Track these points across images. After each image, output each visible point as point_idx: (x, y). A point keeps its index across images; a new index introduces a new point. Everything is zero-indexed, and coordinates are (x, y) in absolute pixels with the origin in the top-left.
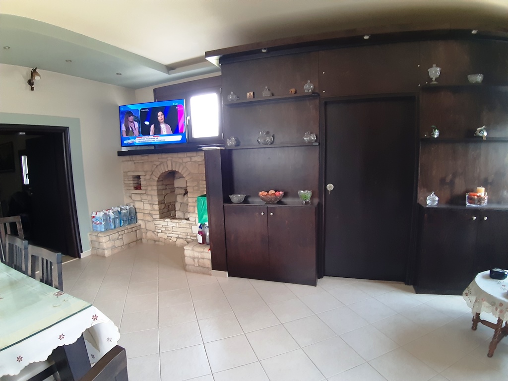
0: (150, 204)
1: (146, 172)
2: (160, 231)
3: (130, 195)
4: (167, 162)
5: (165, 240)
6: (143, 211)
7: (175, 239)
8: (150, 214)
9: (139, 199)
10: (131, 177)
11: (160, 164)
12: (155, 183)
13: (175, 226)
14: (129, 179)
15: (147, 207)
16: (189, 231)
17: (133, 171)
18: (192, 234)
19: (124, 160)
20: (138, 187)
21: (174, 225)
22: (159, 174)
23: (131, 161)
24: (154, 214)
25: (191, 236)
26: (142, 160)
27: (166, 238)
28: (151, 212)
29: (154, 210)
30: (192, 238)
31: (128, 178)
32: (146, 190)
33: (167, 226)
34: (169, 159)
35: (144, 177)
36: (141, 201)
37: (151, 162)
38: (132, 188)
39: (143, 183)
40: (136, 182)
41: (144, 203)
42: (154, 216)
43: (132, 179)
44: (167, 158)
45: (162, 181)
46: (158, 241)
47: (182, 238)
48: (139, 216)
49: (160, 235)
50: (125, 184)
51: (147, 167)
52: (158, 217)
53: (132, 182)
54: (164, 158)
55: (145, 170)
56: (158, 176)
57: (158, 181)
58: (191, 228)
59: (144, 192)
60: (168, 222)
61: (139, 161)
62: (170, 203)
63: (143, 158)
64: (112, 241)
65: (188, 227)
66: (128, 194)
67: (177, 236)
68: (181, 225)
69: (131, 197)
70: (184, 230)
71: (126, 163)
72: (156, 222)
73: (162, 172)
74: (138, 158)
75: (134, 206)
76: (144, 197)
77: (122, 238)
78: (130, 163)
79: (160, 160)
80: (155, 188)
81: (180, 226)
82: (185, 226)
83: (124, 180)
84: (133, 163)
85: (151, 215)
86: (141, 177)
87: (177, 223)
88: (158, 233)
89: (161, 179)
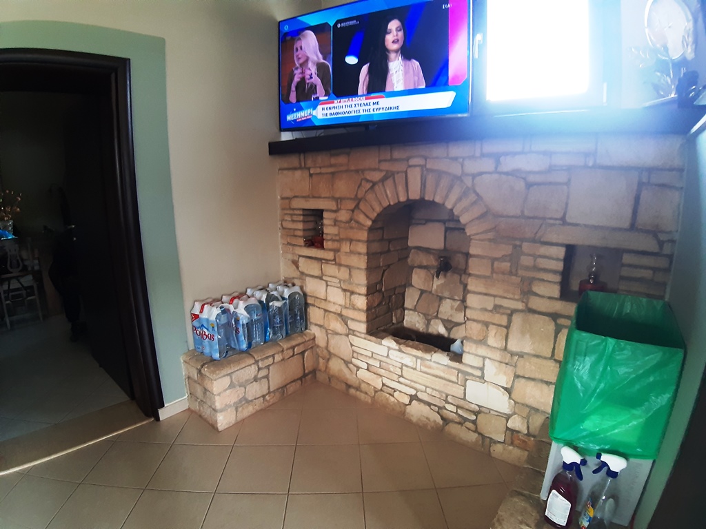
0: (345, 290)
1: (338, 200)
2: (365, 366)
3: (296, 258)
4: (406, 173)
5: (376, 392)
6: (323, 305)
7: (406, 400)
8: (340, 315)
9: (317, 272)
10: (301, 212)
11: (383, 180)
12: (364, 235)
13: (410, 364)
14: (295, 218)
15: (336, 297)
16: (457, 391)
17: (303, 197)
18: (462, 403)
19: (285, 165)
20: (315, 240)
21: (408, 360)
22: (378, 209)
23: (300, 168)
24: (353, 319)
25: (458, 407)
26: (331, 166)
27: (379, 386)
28: (345, 312)
29: (354, 308)
30: (460, 412)
31: (292, 215)
32: (336, 251)
33: (388, 360)
34: (413, 162)
35: (333, 215)
36: (321, 278)
37: (357, 171)
38: (301, 241)
39: (329, 230)
40: (311, 225)
41: (327, 286)
42: (352, 325)
43: (301, 218)
44: (407, 159)
45: (382, 228)
46: (358, 389)
47: (429, 404)
48: (315, 314)
49: (363, 374)
50: (284, 228)
51: (343, 187)
52: (362, 328)
53: (300, 226)
54: (396, 160)
55: (337, 195)
56: (373, 216)
57: (371, 230)
58: (464, 386)
59: (330, 255)
60: (389, 348)
61: (324, 170)
62: (395, 288)
63: (333, 161)
64: (238, 388)
65: (454, 379)
66: (290, 256)
67: (413, 392)
68: (430, 367)
69: (296, 263)
70: (439, 384)
71: (290, 173)
72: (356, 341)
73: (386, 204)
74: (320, 161)
75: (301, 288)
76: (330, 269)
77: (267, 377)
78: (298, 174)
79: (385, 166)
80: (362, 248)
81: (424, 369)
82: (442, 374)
83: (283, 220)
84: (306, 174)
85: (344, 320)
86: (325, 215)
87: (417, 357)
88: (358, 368)
89: (380, 224)
